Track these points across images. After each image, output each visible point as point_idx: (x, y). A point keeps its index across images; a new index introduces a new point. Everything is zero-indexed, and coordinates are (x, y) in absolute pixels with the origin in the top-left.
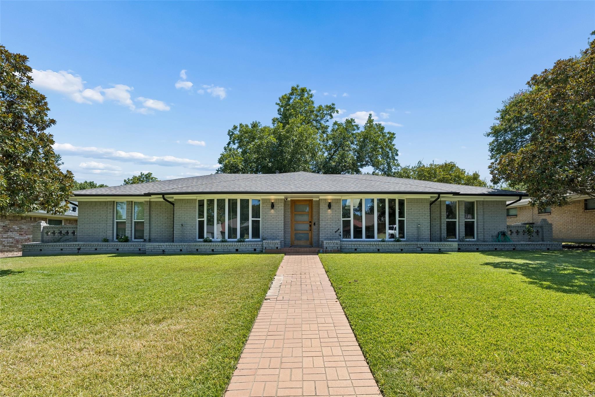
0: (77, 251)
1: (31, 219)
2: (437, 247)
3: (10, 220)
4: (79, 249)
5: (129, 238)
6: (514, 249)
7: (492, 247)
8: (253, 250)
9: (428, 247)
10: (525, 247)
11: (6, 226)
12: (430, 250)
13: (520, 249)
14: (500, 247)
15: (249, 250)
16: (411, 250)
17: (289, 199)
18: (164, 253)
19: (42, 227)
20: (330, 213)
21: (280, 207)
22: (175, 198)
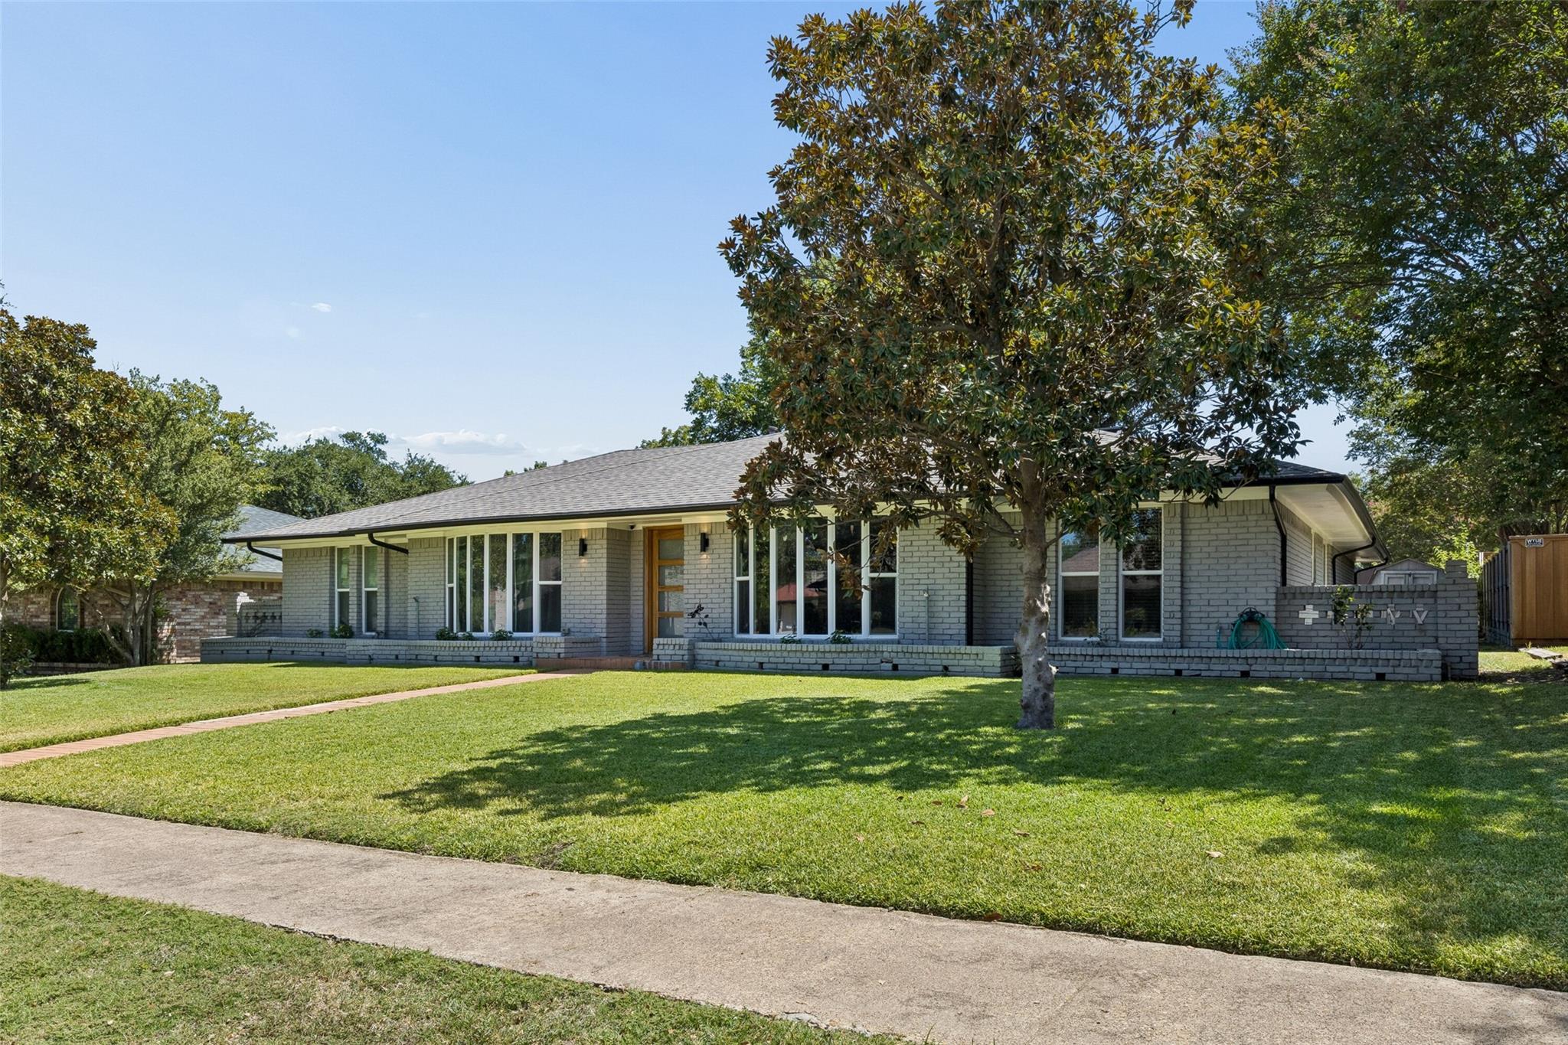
0: (266, 656)
1: (263, 587)
2: (938, 662)
3: (222, 590)
4: (270, 651)
5: (355, 630)
6: (1245, 674)
7: (1166, 666)
8: (512, 659)
9: (912, 661)
10: (1287, 668)
11: (215, 603)
12: (916, 668)
13: (1267, 674)
14: (1194, 666)
15: (502, 659)
16: (860, 667)
17: (639, 527)
18: (370, 662)
19: (239, 604)
20: (706, 562)
21: (599, 550)
22: (409, 537)
